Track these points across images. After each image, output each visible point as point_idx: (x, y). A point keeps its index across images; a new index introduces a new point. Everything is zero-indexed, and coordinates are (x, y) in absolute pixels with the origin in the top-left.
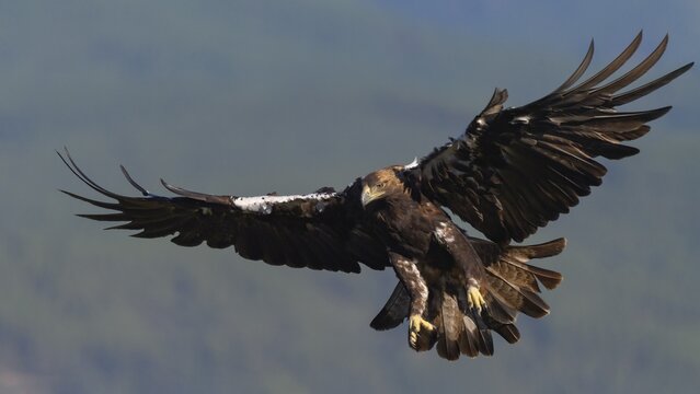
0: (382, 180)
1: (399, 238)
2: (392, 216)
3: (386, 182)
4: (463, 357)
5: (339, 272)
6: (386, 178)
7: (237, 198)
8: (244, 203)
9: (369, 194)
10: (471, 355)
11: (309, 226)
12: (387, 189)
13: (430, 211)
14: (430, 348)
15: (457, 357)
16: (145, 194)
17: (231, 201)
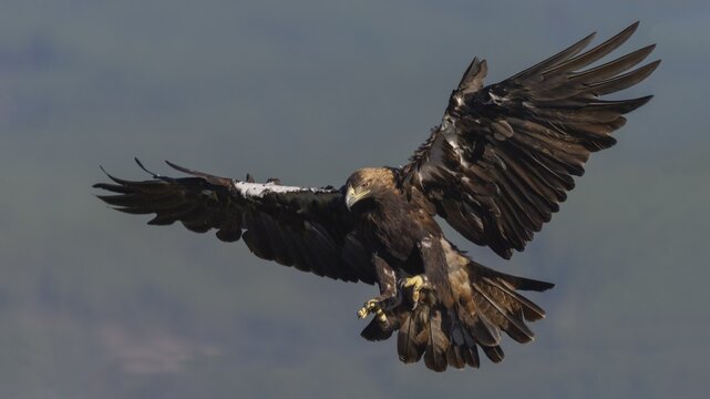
0: (366, 179)
1: (388, 243)
2: (382, 217)
3: (370, 180)
4: (450, 368)
5: (326, 277)
6: (369, 176)
7: (238, 181)
8: (245, 188)
9: (354, 196)
10: (459, 368)
11: (307, 224)
12: (372, 188)
13: (422, 218)
14: (418, 360)
15: (445, 369)
16: (156, 177)
17: (232, 183)
